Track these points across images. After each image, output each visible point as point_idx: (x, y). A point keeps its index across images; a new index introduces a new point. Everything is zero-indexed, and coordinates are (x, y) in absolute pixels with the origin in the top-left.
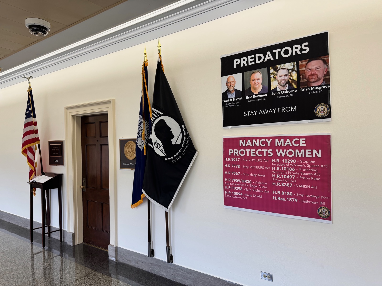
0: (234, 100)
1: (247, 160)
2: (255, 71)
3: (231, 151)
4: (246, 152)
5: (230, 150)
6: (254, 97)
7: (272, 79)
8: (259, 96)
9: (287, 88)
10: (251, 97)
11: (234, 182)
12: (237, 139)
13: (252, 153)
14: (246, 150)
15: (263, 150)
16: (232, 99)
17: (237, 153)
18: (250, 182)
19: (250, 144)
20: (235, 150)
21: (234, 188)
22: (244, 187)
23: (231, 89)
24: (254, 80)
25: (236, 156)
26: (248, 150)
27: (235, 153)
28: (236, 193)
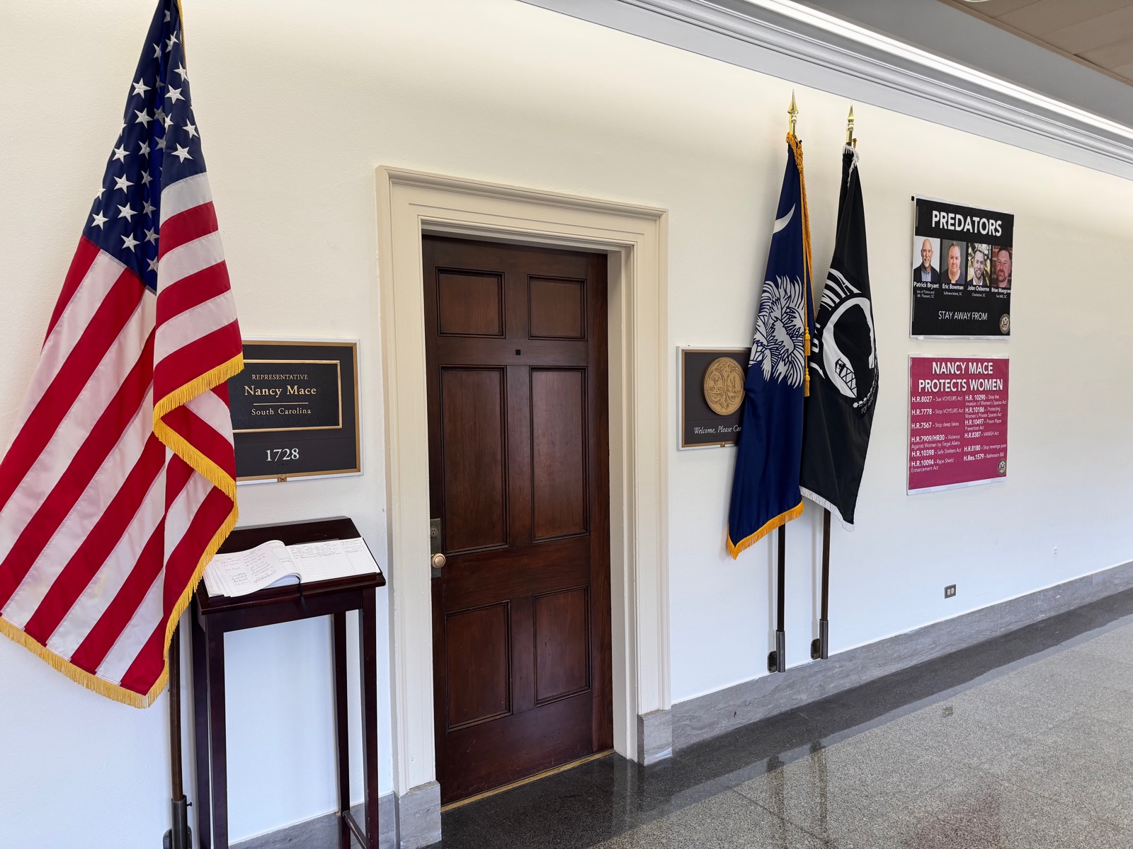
0: (929, 285)
1: (940, 399)
2: (954, 242)
3: (922, 384)
4: (940, 383)
5: (920, 381)
6: (951, 287)
7: (970, 263)
8: (955, 287)
9: (981, 284)
10: (947, 287)
11: (924, 442)
12: (929, 361)
13: (947, 385)
14: (940, 381)
15: (958, 381)
16: (927, 283)
17: (929, 386)
18: (942, 437)
19: (945, 370)
20: (927, 381)
21: (925, 453)
22: (936, 449)
23: (927, 265)
24: (952, 258)
25: (928, 394)
26: (942, 381)
27: (927, 386)
28: (926, 462)
